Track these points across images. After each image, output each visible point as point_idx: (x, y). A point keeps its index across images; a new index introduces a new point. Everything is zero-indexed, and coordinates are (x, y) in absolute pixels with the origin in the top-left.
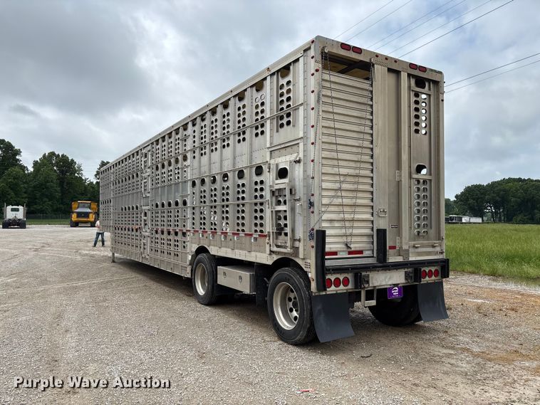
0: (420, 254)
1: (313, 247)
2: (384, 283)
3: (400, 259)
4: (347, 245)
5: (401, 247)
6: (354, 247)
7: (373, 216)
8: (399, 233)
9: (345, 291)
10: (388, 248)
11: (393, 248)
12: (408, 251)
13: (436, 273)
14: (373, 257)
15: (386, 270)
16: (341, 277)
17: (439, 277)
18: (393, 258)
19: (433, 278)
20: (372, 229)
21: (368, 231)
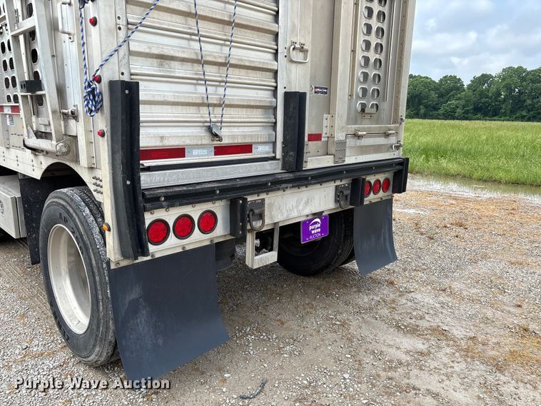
0: (364, 150)
1: (102, 134)
2: (295, 214)
3: (327, 162)
4: (209, 129)
5: (332, 136)
6: (229, 136)
7: (276, 59)
8: (328, 107)
9: (208, 243)
10: (306, 139)
11: (316, 137)
12: (343, 143)
13: (386, 185)
14: (274, 158)
15: (299, 187)
16: (195, 212)
17: (389, 192)
18: (315, 161)
19: (381, 194)
20: (275, 91)
21: (264, 96)
